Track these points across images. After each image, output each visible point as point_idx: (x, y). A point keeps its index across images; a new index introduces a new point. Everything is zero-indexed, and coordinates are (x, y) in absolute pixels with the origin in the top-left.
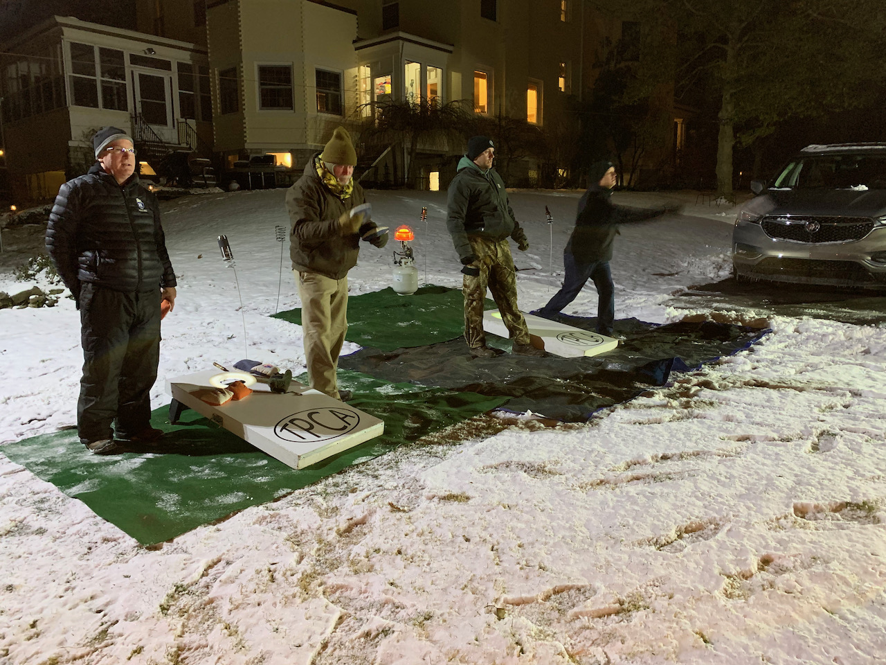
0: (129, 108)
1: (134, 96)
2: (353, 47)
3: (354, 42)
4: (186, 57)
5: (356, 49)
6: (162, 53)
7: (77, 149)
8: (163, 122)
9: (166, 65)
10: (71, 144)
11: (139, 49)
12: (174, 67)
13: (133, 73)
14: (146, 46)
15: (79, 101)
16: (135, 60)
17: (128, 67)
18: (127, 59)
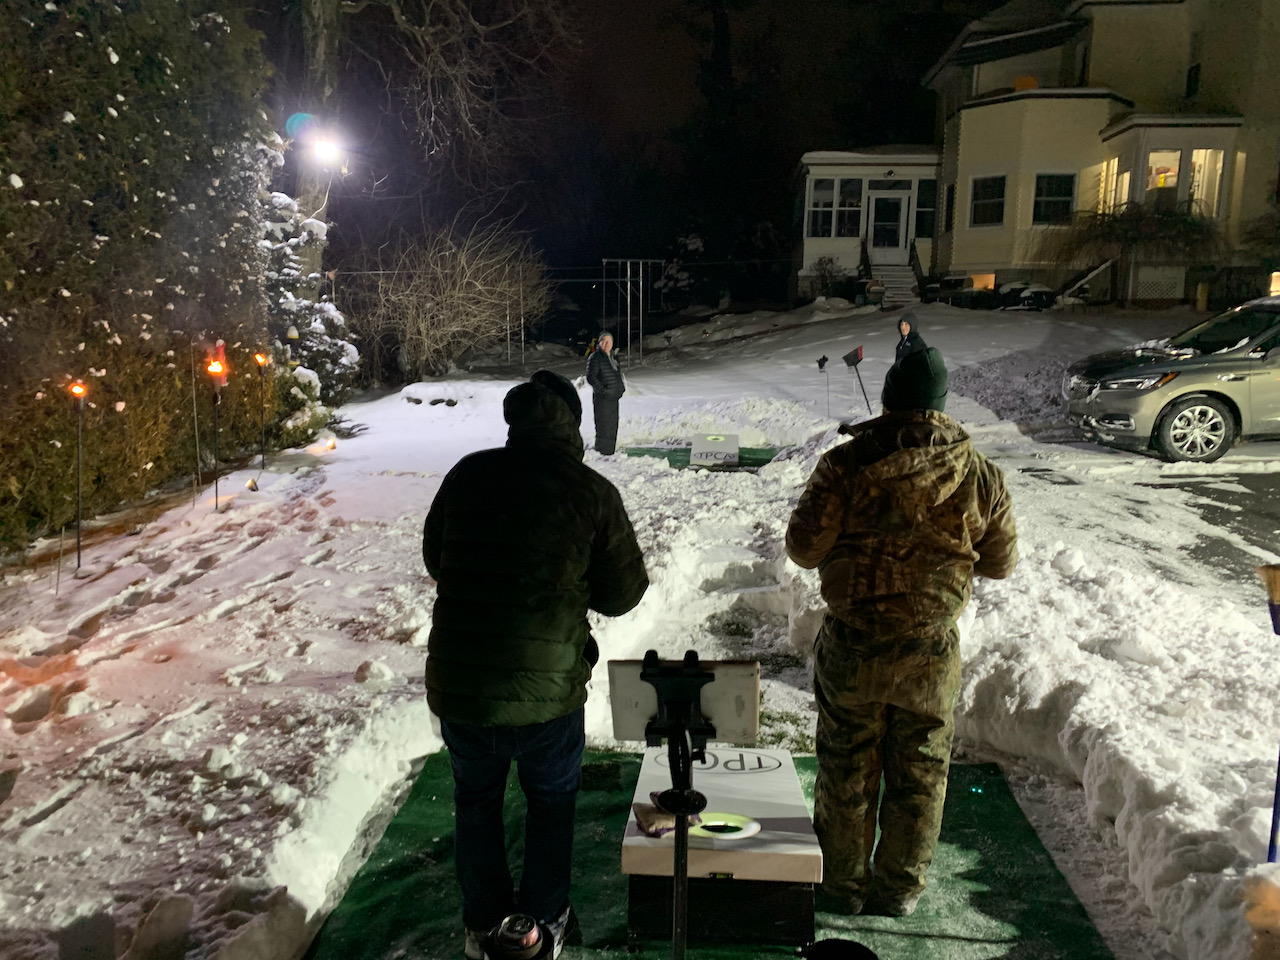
0: (862, 231)
1: (867, 224)
2: (1099, 139)
3: (1101, 132)
4: (929, 173)
5: (1104, 140)
6: (902, 173)
7: (806, 278)
8: (895, 243)
9: (904, 185)
10: (801, 273)
11: (878, 174)
12: (915, 186)
13: (869, 198)
14: (887, 169)
15: (814, 234)
16: (875, 185)
17: (865, 191)
18: (865, 185)
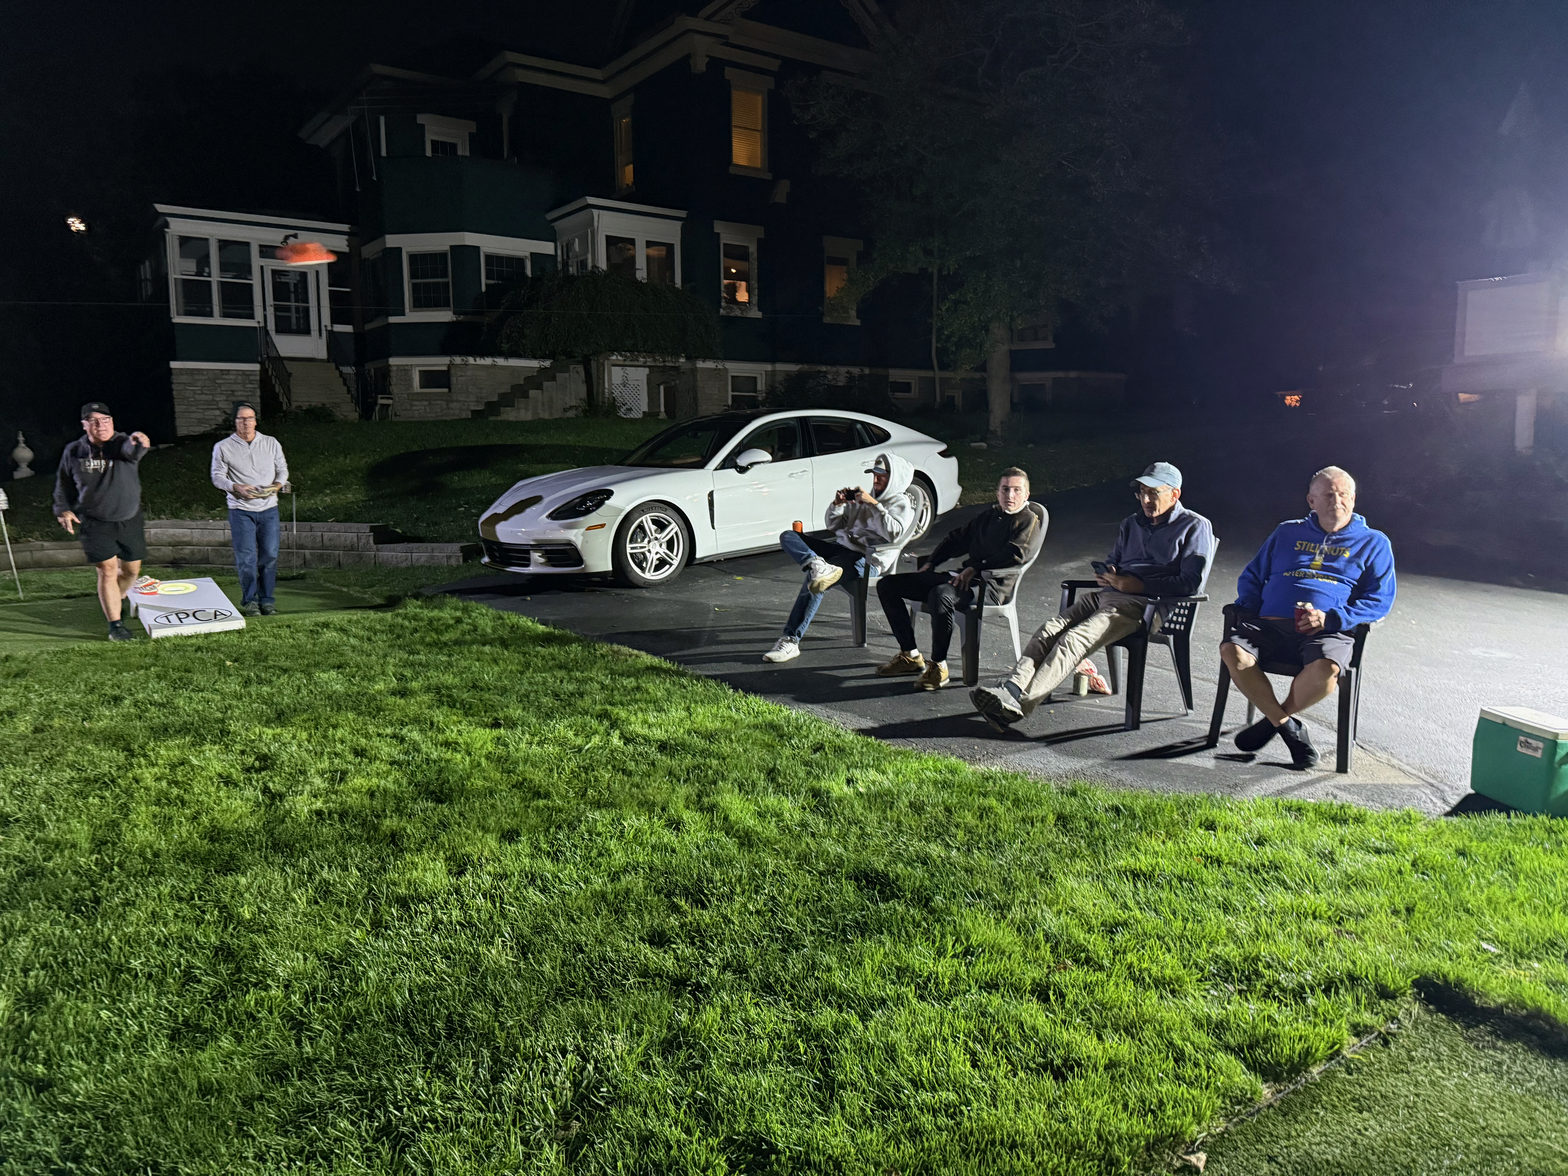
0: (258, 311)
1: (264, 302)
3: (548, 211)
4: (342, 243)
5: (552, 221)
7: (182, 371)
8: (304, 330)
10: (174, 364)
11: (272, 237)
13: (262, 268)
14: (282, 233)
15: (188, 309)
16: (266, 251)
17: (256, 261)
18: (255, 251)
